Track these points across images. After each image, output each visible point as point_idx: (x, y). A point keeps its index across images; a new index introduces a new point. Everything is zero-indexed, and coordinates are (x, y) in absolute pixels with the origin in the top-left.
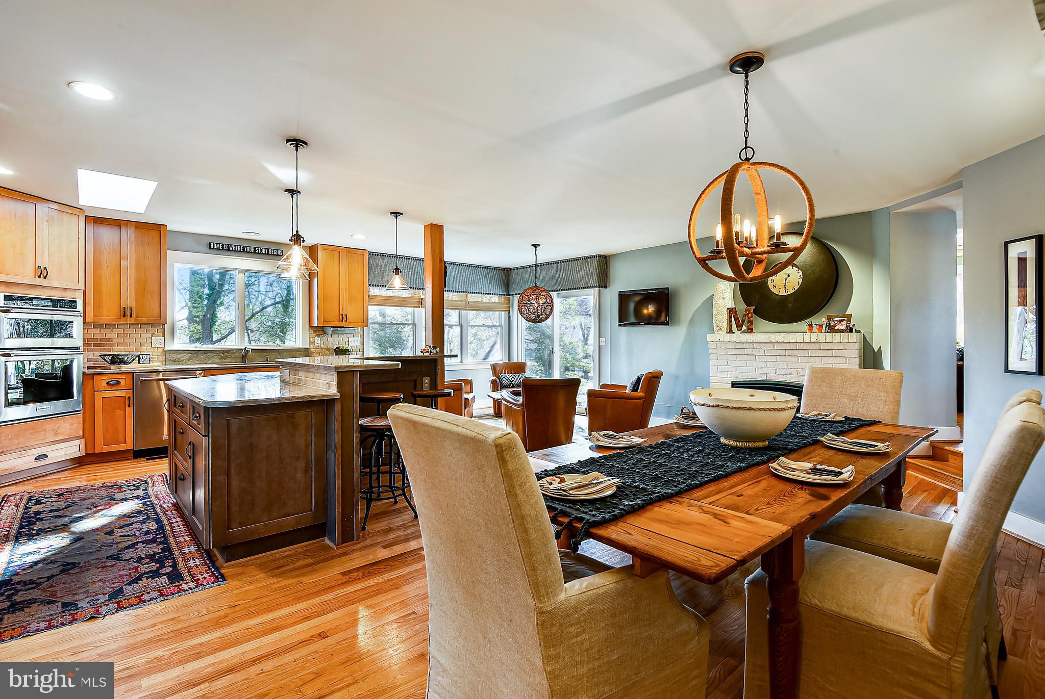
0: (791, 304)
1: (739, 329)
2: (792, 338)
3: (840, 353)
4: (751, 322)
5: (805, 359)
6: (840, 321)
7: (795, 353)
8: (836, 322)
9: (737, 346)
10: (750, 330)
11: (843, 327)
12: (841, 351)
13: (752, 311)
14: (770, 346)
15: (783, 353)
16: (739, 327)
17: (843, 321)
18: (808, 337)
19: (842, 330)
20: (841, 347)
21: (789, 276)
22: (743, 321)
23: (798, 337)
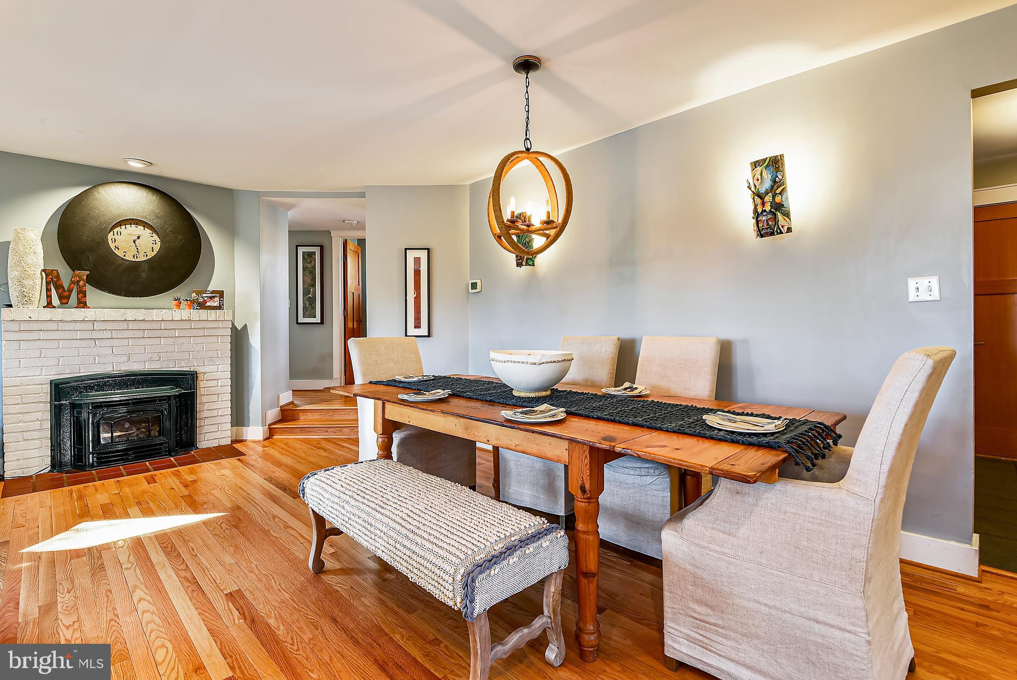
0: (144, 274)
1: (64, 301)
2: (155, 315)
3: (213, 332)
4: (82, 293)
5: (170, 341)
6: (211, 298)
7: (158, 333)
8: (206, 298)
9: (62, 326)
10: (82, 304)
11: (216, 304)
12: (214, 330)
13: (85, 277)
14: (124, 326)
15: (140, 334)
16: (64, 299)
17: (214, 297)
18: (178, 314)
19: (215, 307)
20: (215, 325)
21: (139, 237)
22: (70, 291)
23: (166, 314)
